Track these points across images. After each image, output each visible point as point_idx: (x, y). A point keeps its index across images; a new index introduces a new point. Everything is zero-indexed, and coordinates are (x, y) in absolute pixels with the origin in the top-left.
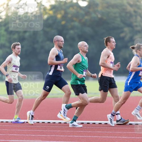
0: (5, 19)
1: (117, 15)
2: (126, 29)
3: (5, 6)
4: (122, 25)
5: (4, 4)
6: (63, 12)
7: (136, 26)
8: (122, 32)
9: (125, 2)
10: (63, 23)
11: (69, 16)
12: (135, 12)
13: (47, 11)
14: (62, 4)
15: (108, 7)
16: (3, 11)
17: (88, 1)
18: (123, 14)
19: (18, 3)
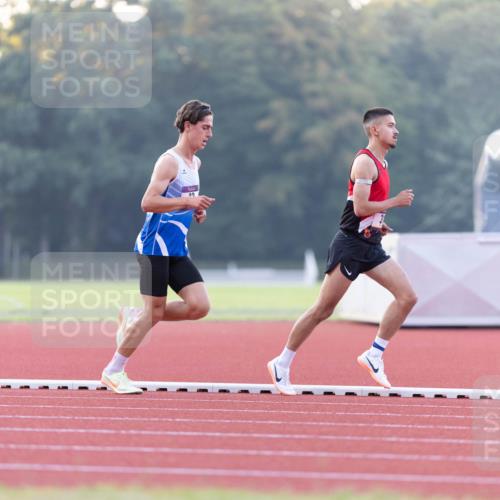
1: (249, 54)
2: (278, 105)
4: (264, 90)
7: (314, 95)
8: (264, 115)
9: (276, 9)
12: (311, 45)
15: (215, 27)
17: (146, 5)
18: (269, 52)
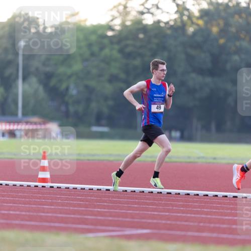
0: (120, 32)
3: (121, 8)
5: (120, 4)
6: (221, 23)
10: (222, 41)
11: (233, 30)
13: (195, 20)
14: (221, 8)
16: (116, 18)
19: (143, 5)
